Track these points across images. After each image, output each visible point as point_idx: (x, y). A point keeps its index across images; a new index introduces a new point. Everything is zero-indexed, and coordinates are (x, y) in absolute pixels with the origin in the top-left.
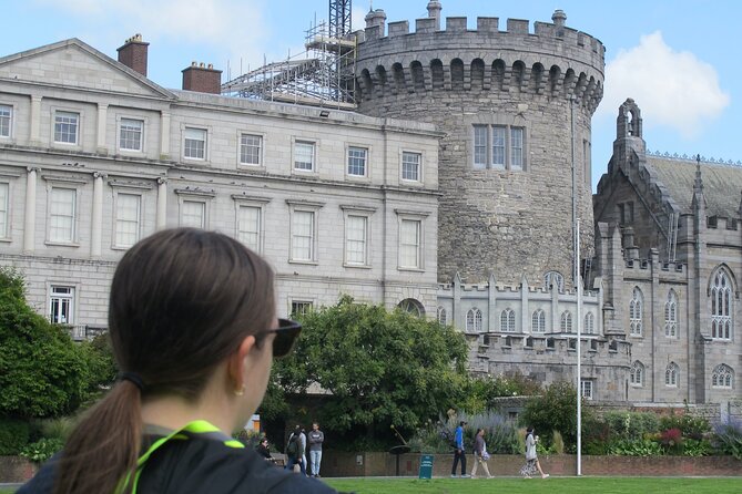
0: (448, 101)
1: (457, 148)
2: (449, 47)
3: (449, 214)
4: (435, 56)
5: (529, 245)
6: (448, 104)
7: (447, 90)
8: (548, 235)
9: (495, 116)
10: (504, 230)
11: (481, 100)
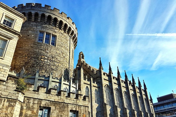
0: (32, 24)
1: (33, 36)
2: (35, 9)
3: (26, 54)
4: (30, 11)
5: (55, 67)
6: (32, 25)
7: (33, 21)
8: (61, 66)
9: (47, 30)
10: (46, 61)
11: (43, 25)
